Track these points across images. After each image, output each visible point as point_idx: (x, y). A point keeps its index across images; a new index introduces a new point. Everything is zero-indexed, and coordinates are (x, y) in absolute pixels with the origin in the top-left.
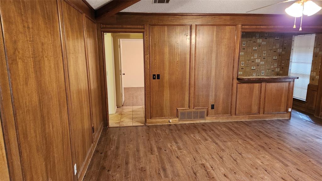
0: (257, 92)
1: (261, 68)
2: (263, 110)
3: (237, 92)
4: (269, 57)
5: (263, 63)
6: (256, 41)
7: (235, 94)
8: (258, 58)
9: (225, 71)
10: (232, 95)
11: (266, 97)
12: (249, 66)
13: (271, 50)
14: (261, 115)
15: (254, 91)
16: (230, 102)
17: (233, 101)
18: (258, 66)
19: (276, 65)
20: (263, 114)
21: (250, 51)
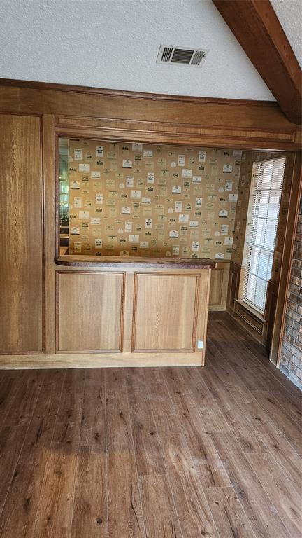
1: (191, 235)
2: (130, 341)
4: (209, 212)
5: (196, 224)
6: (177, 173)
8: (183, 213)
12: (163, 228)
13: (213, 195)
14: (126, 354)
18: (184, 230)
19: (225, 229)
20: (132, 351)
21: (166, 196)
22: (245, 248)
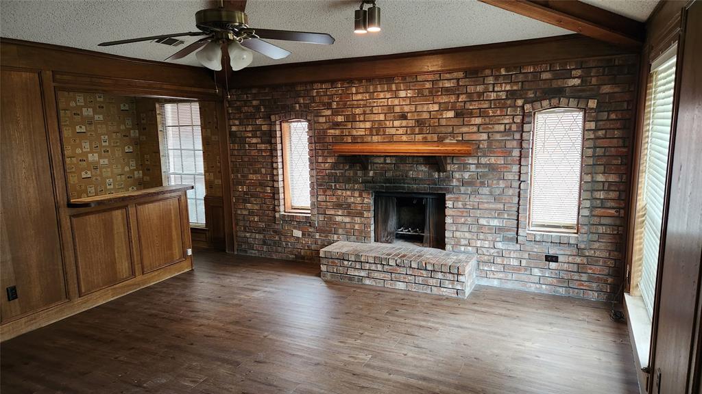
0: (122, 230)
1: (104, 174)
2: (140, 265)
3: (74, 239)
4: (116, 148)
5: (106, 161)
6: (78, 112)
7: (70, 245)
8: (91, 152)
9: (31, 190)
10: (62, 249)
11: (142, 237)
12: (73, 170)
13: (116, 132)
14: (139, 278)
15: (115, 227)
16: (61, 268)
17: (67, 263)
18: (96, 169)
19: (133, 163)
20: (143, 274)
21: (70, 136)
22: (163, 177)
